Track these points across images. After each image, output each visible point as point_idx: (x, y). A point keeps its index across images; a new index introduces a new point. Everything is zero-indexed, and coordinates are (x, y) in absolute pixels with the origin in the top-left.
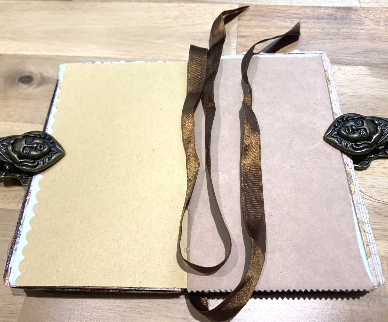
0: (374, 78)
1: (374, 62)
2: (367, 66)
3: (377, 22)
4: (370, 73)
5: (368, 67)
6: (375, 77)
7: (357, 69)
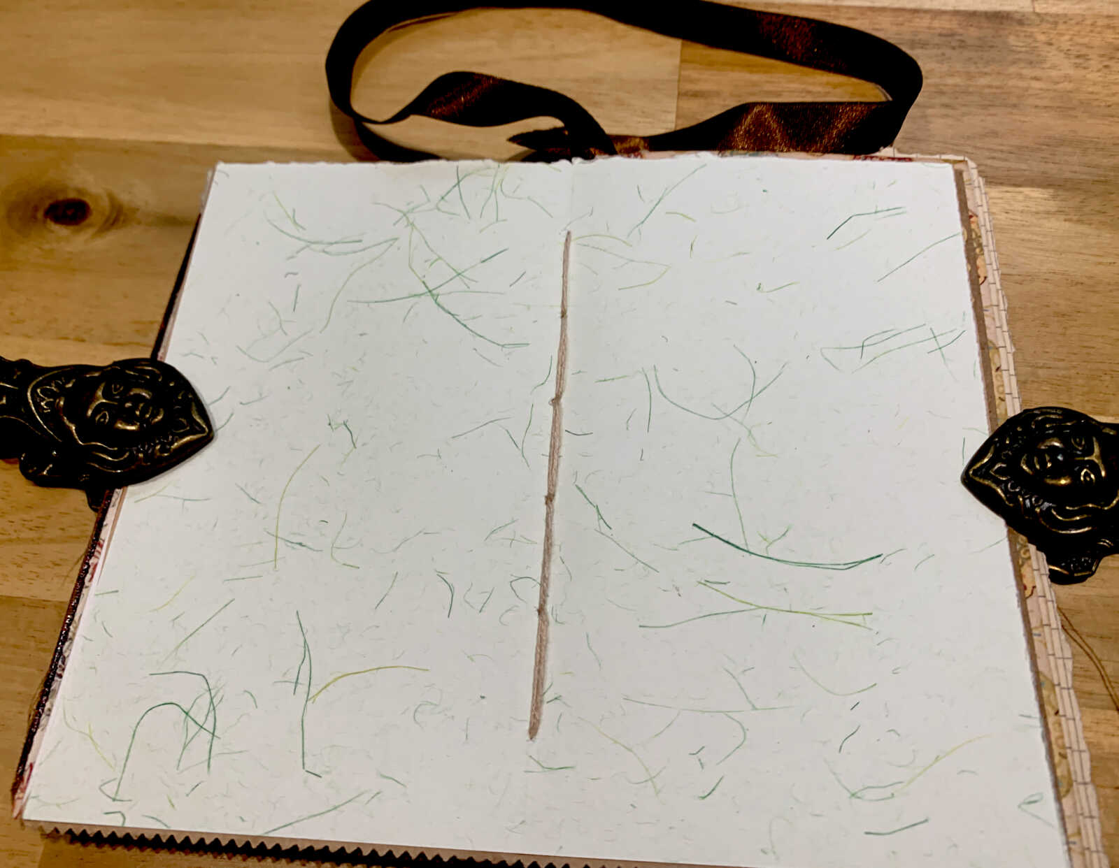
0: (1067, 224)
1: (1068, 175)
2: (1049, 186)
3: (1081, 58)
4: (1054, 209)
5: (1051, 191)
6: (1070, 220)
7: (1020, 197)
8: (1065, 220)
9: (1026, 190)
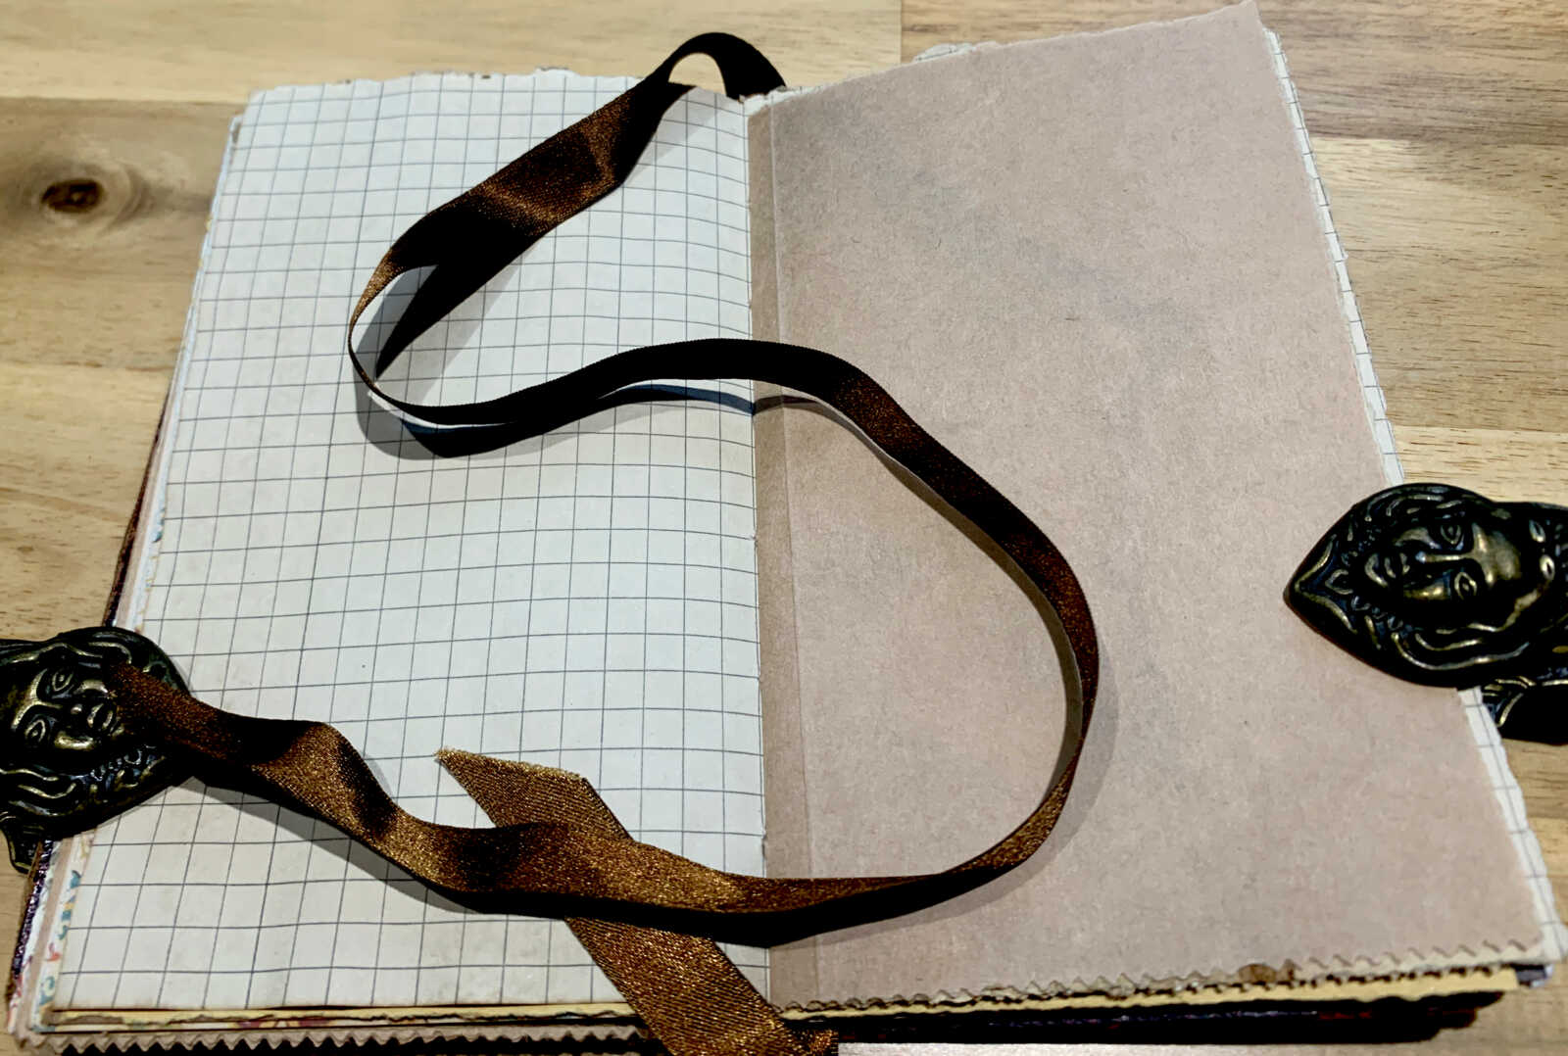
0: (1430, 185)
1: (1426, 122)
2: (1403, 136)
4: (1411, 166)
5: (1407, 143)
6: (1434, 179)
7: (1366, 151)
8: (1428, 179)
9: (1374, 143)
